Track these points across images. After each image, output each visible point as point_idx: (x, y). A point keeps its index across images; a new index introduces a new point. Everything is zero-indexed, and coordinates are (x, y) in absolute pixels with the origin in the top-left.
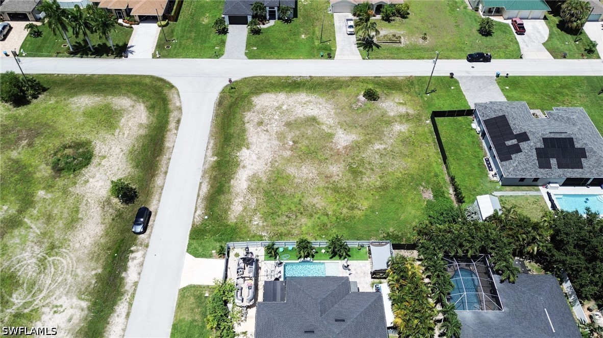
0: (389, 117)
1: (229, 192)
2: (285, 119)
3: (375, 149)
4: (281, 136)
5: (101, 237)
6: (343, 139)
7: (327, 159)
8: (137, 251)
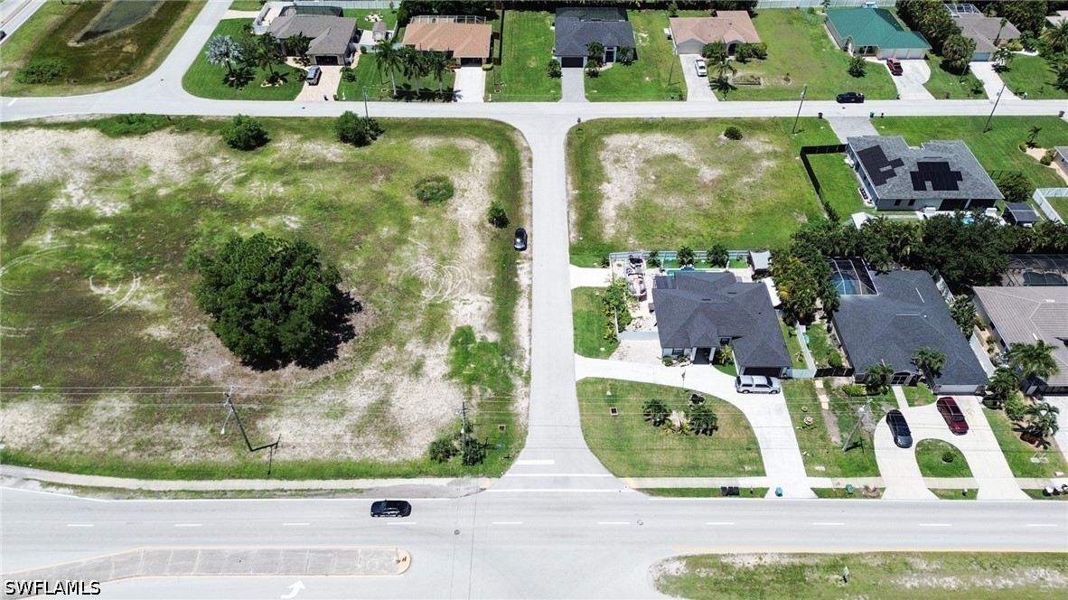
0: (755, 154)
1: (599, 218)
2: (643, 156)
4: (641, 172)
5: (486, 252)
6: (708, 173)
8: (523, 263)
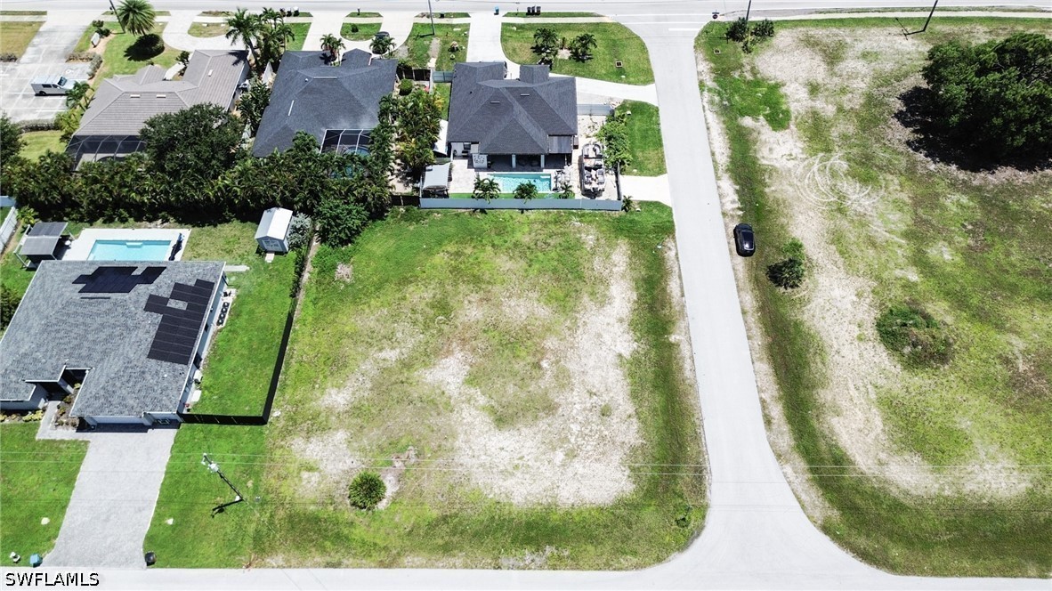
1: (636, 280)
3: (398, 350)
4: (563, 379)
5: (788, 224)
6: (449, 373)
7: (485, 331)
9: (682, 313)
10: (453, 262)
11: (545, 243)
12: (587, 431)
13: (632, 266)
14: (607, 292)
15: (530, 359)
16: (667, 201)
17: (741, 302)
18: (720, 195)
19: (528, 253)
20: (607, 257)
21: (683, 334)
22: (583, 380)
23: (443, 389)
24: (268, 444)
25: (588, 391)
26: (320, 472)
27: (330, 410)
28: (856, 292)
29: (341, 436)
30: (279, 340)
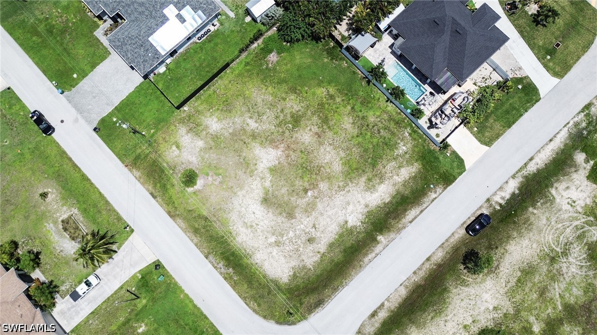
1: (398, 192)
2: (286, 225)
3: (257, 125)
5: (514, 238)
6: (268, 158)
7: (301, 151)
8: (497, 202)
9: (399, 230)
10: (325, 99)
11: (378, 130)
12: (294, 241)
13: (405, 184)
14: (377, 186)
15: (306, 185)
16: (468, 165)
17: (434, 253)
18: (500, 188)
19: (364, 128)
20: (399, 167)
21: (387, 240)
22: (318, 217)
23: (258, 162)
24: (172, 120)
25: (314, 224)
26: (180, 152)
27: (207, 127)
28: (496, 306)
29: (200, 144)
30: (215, 71)
